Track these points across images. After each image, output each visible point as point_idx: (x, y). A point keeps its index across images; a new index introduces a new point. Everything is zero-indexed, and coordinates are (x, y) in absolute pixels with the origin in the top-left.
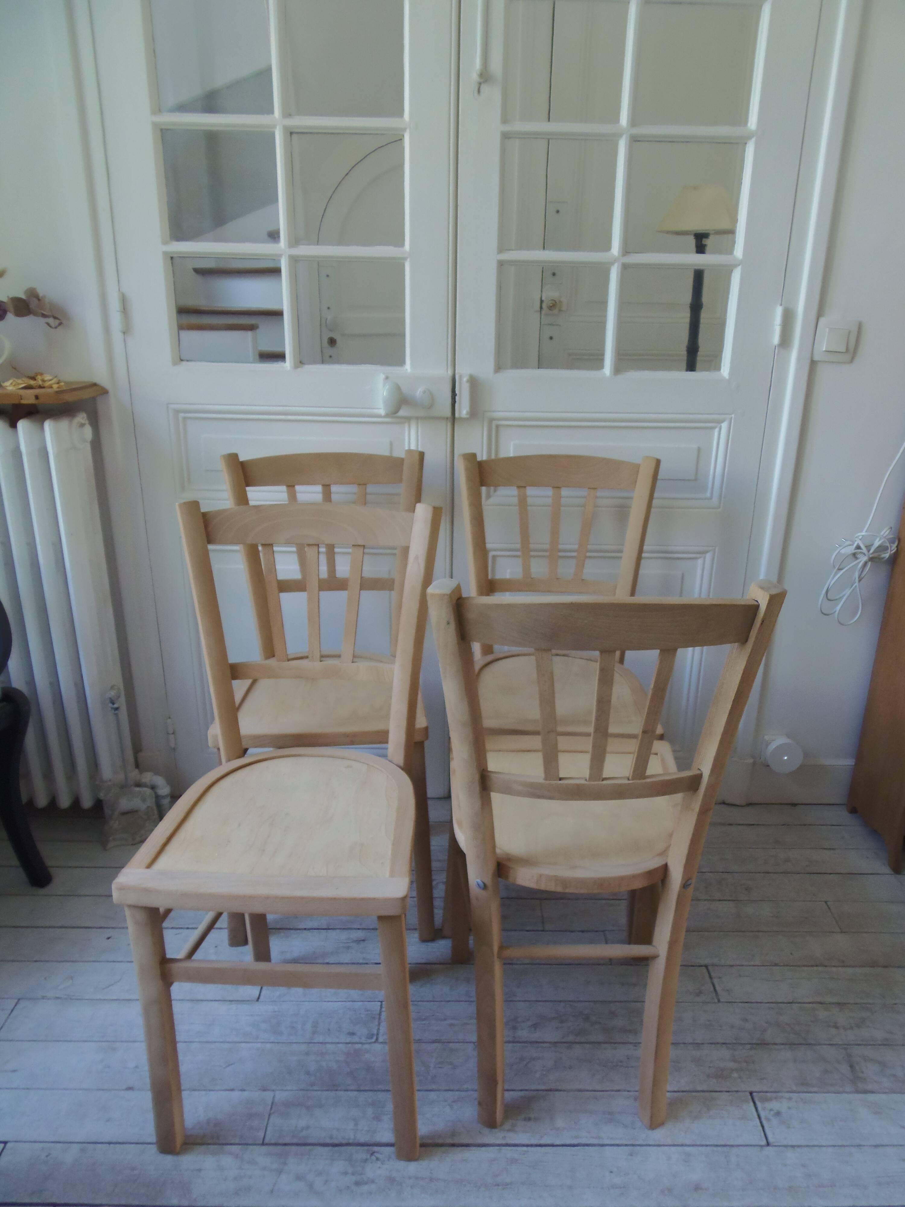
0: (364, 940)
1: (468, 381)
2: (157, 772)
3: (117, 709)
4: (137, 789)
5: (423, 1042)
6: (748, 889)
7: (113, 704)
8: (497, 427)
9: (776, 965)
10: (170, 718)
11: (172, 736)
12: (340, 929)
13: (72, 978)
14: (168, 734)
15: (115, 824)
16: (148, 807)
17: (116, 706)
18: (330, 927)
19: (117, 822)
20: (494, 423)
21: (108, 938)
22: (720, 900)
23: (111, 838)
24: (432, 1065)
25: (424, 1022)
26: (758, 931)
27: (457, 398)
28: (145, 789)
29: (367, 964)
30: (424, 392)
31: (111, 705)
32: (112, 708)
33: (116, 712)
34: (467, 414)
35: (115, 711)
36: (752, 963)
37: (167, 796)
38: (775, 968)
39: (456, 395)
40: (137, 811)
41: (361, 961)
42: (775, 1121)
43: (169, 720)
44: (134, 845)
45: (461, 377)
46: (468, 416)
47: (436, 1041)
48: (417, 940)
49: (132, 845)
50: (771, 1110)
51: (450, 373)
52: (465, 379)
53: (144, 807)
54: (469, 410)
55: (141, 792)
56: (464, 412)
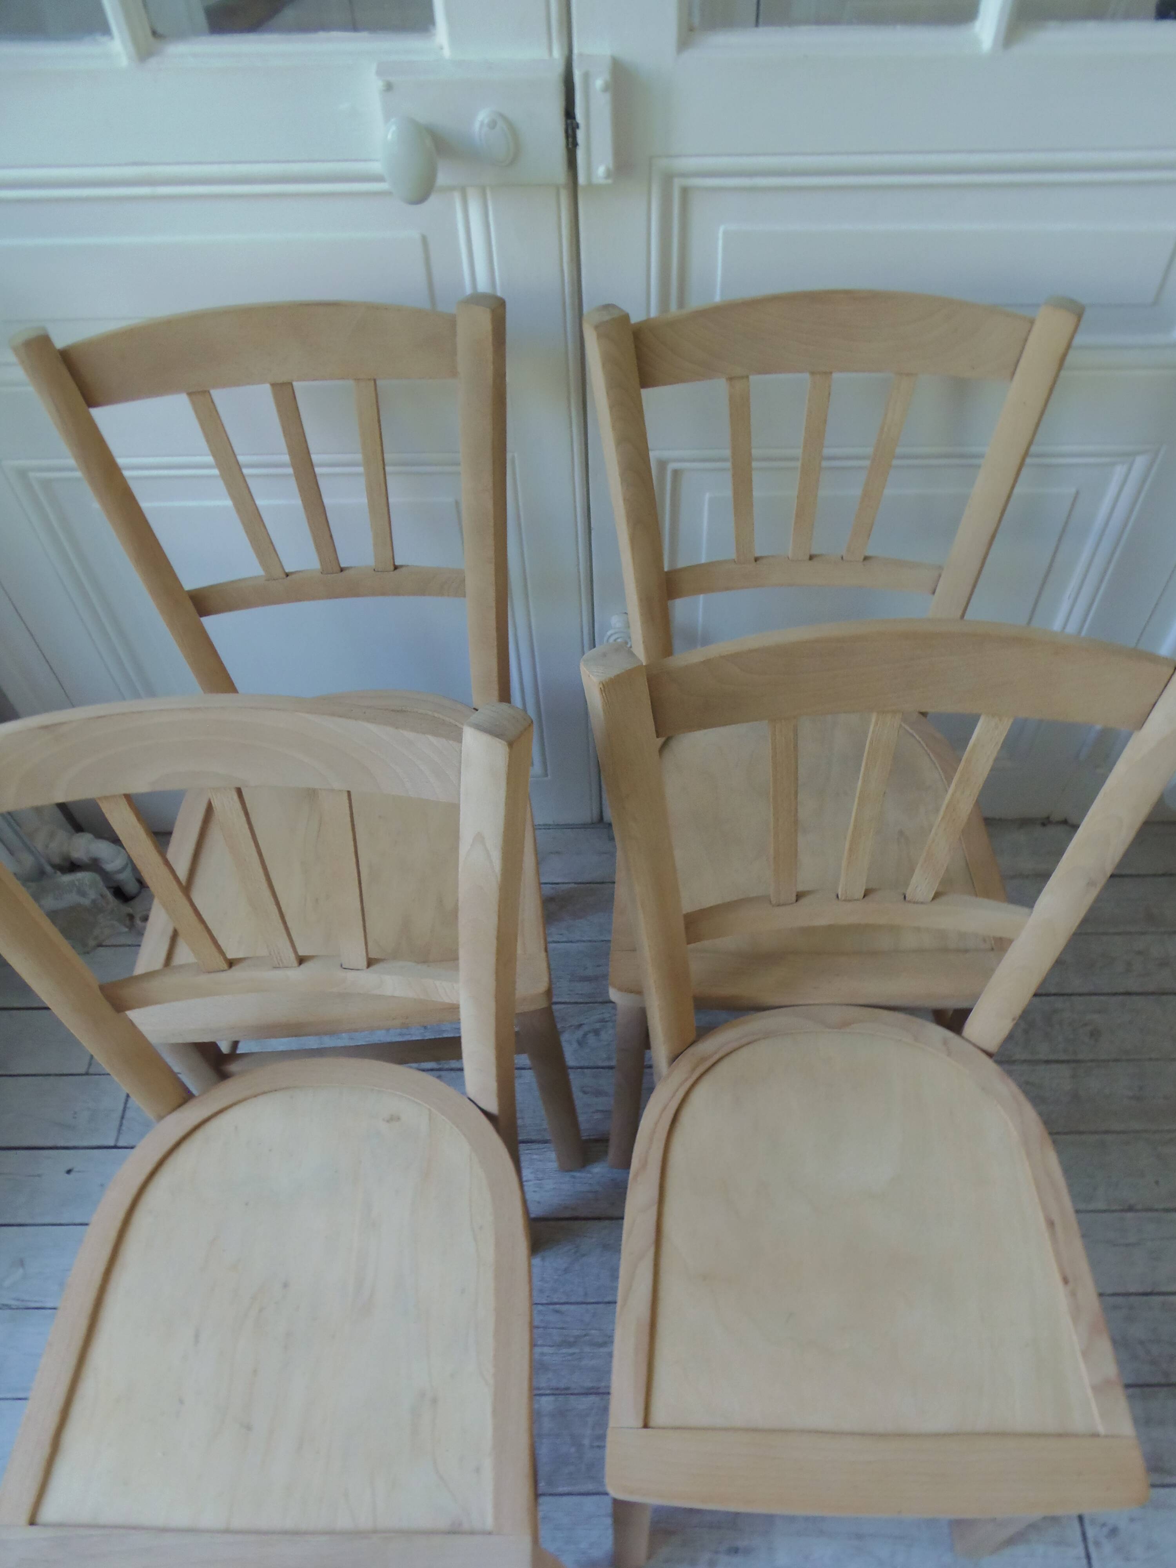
1: (606, 89)
4: (67, 878)
5: (572, 1394)
6: (1095, 1034)
8: (685, 193)
9: (1131, 1209)
13: (22, 1263)
16: (94, 901)
20: (678, 183)
21: (69, 1172)
22: (1048, 1062)
24: (586, 1442)
25: (571, 1351)
26: (1107, 1132)
27: (580, 135)
28: (79, 875)
30: (493, 125)
34: (607, 174)
36: (1091, 1207)
38: (1130, 1215)
39: (577, 126)
40: (76, 906)
42: (1108, 1547)
45: (586, 76)
46: (610, 181)
47: (592, 1391)
48: (554, 1165)
50: (1104, 1525)
51: (558, 54)
52: (599, 83)
53: (86, 902)
54: (611, 166)
55: (77, 883)
56: (601, 171)
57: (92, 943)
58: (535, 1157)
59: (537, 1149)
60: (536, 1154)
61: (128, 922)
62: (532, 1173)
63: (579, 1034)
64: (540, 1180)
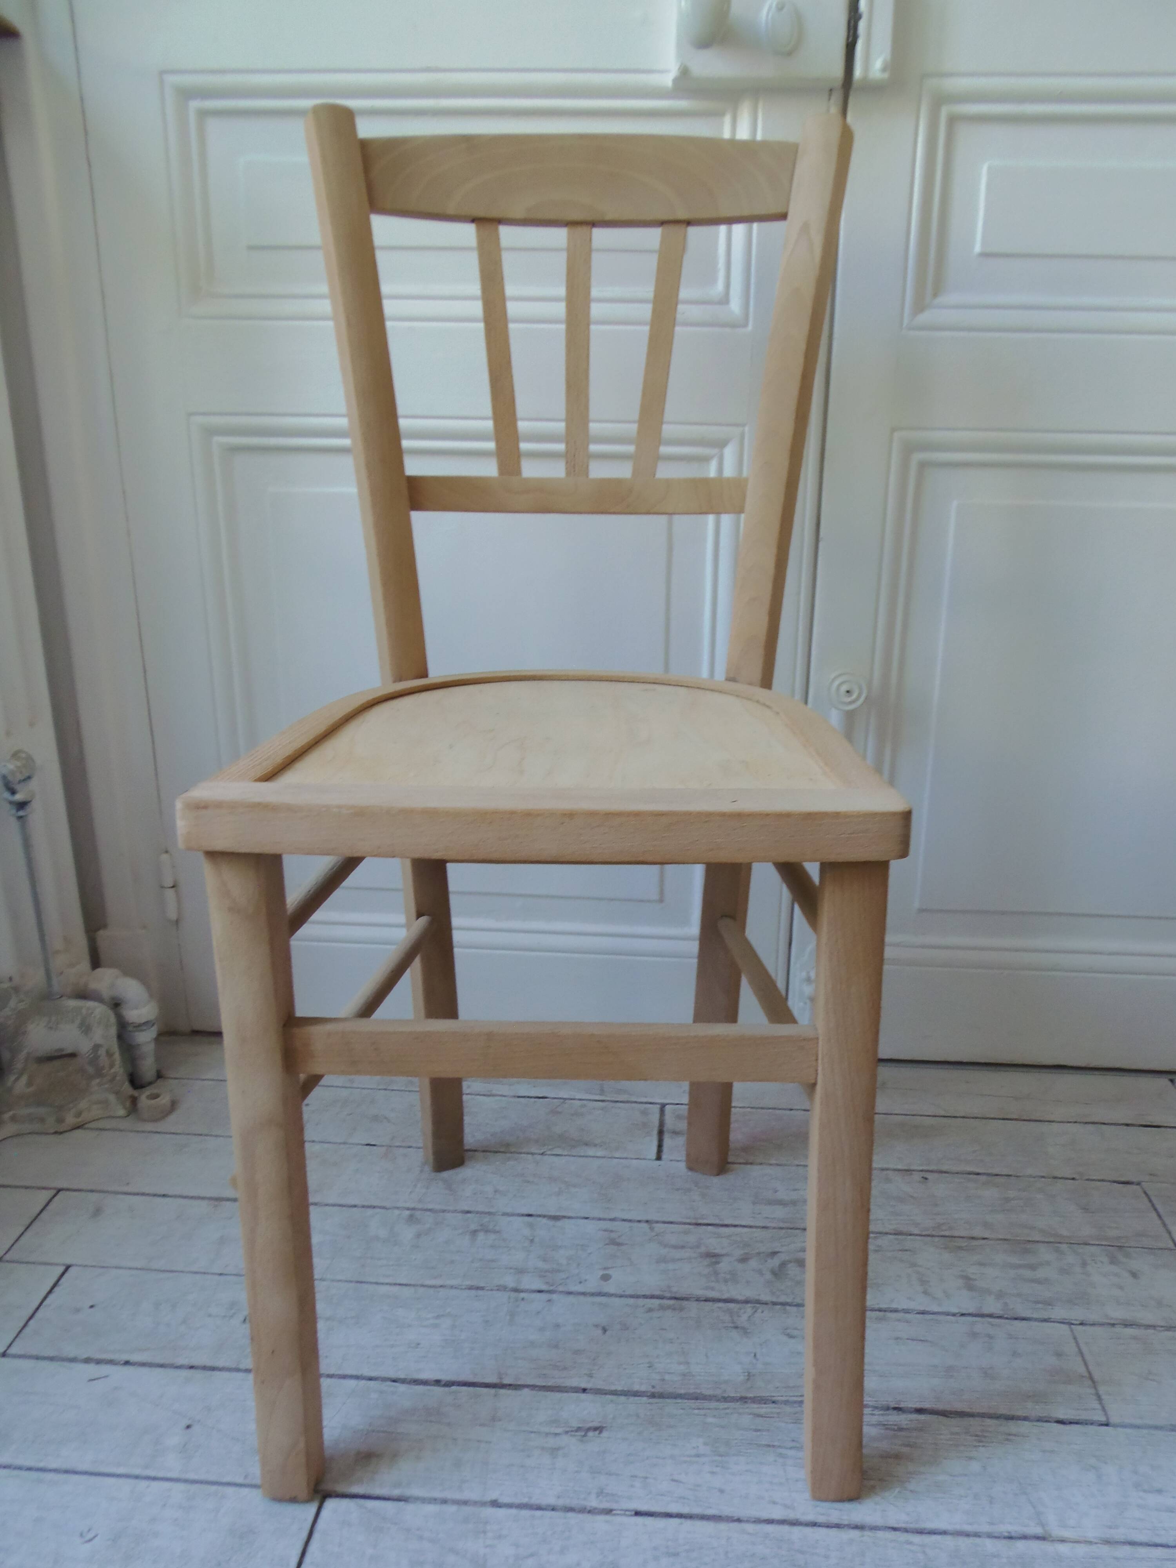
0: (599, 1429)
2: (129, 972)
3: (22, 805)
4: (73, 1003)
7: (13, 792)
8: (953, 120)
10: (167, 852)
11: (170, 894)
12: (533, 1387)
14: (162, 887)
15: (20, 1085)
16: (97, 1047)
17: (19, 797)
18: (506, 1381)
19: (24, 1079)
20: (944, 112)
23: (6, 1116)
27: (862, 25)
28: (90, 1004)
29: (609, 1512)
30: (778, 11)
31: (7, 795)
32: (11, 803)
33: (21, 813)
34: (884, 70)
35: (18, 810)
37: (148, 1024)
39: (860, 17)
40: (73, 1055)
41: (593, 1503)
43: (164, 857)
44: (61, 1133)
46: (886, 76)
49: (56, 1133)
53: (84, 1046)
54: (889, 58)
55: (84, 1011)
56: (878, 64)
57: (70, 1119)
58: (710, 1420)
59: (716, 1409)
60: (714, 1416)
61: (128, 1104)
62: (705, 1444)
63: (775, 1262)
64: (721, 1456)
